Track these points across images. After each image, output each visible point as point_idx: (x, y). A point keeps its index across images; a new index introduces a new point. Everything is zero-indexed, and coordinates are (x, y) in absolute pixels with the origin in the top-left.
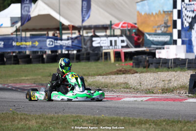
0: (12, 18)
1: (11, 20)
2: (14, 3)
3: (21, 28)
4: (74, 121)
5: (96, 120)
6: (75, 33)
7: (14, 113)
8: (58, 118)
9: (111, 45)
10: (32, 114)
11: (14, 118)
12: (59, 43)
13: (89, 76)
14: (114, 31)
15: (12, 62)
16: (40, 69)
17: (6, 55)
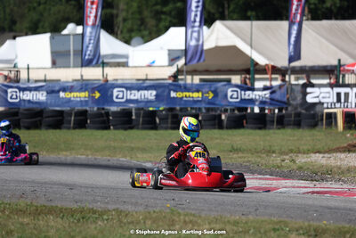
0: (170, 52)
1: (169, 55)
2: (175, 25)
3: (185, 68)
4: (275, 230)
5: (312, 229)
6: (276, 79)
7: (172, 212)
8: (246, 223)
9: (339, 100)
10: (203, 216)
11: (173, 220)
12: (249, 95)
13: (300, 152)
14: (344, 76)
15: (169, 125)
16: (217, 139)
17: (158, 113)
